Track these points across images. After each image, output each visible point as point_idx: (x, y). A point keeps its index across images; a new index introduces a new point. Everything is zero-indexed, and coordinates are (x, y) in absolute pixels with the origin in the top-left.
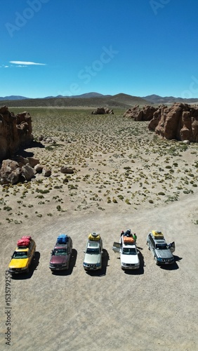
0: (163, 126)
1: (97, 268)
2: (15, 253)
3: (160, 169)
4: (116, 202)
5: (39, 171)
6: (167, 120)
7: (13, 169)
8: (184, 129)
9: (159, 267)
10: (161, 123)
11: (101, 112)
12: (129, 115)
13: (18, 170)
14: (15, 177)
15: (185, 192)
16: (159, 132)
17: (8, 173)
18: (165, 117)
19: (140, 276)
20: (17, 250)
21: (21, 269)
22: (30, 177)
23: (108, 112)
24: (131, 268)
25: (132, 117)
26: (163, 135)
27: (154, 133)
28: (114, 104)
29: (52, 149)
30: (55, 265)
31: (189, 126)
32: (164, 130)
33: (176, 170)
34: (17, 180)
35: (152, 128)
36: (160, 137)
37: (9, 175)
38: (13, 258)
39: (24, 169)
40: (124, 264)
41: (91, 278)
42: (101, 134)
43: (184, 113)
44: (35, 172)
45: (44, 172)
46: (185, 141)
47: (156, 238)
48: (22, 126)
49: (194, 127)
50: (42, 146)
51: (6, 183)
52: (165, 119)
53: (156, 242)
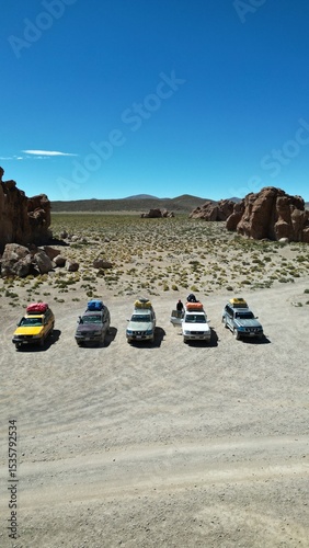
0: (248, 220)
1: (148, 337)
2: (24, 319)
3: (244, 264)
4: (176, 289)
5: (61, 264)
6: (254, 210)
7: (21, 256)
8: (280, 222)
9: (240, 342)
10: (245, 216)
11: (155, 214)
12: (198, 216)
13: (28, 257)
14: (24, 267)
15: (281, 281)
16: (242, 231)
17: (13, 261)
18: (251, 206)
19: (213, 349)
20: (27, 317)
21: (31, 336)
22: (46, 270)
23: (165, 216)
24: (197, 337)
25: (202, 218)
26: (249, 234)
27: (235, 234)
28: (174, 207)
29: (81, 247)
30: (84, 333)
31: (287, 218)
32: (249, 225)
33: (268, 264)
34: (26, 272)
35: (232, 227)
36: (245, 237)
37: (15, 265)
38: (19, 325)
39: (38, 258)
40: (188, 332)
41: (137, 350)
42: (155, 234)
43: (278, 199)
44: (54, 265)
45: (68, 265)
46: (283, 240)
47: (236, 306)
48: (36, 214)
49: (295, 218)
50: (65, 244)
51: (9, 275)
52: (250, 211)
53: (235, 310)
